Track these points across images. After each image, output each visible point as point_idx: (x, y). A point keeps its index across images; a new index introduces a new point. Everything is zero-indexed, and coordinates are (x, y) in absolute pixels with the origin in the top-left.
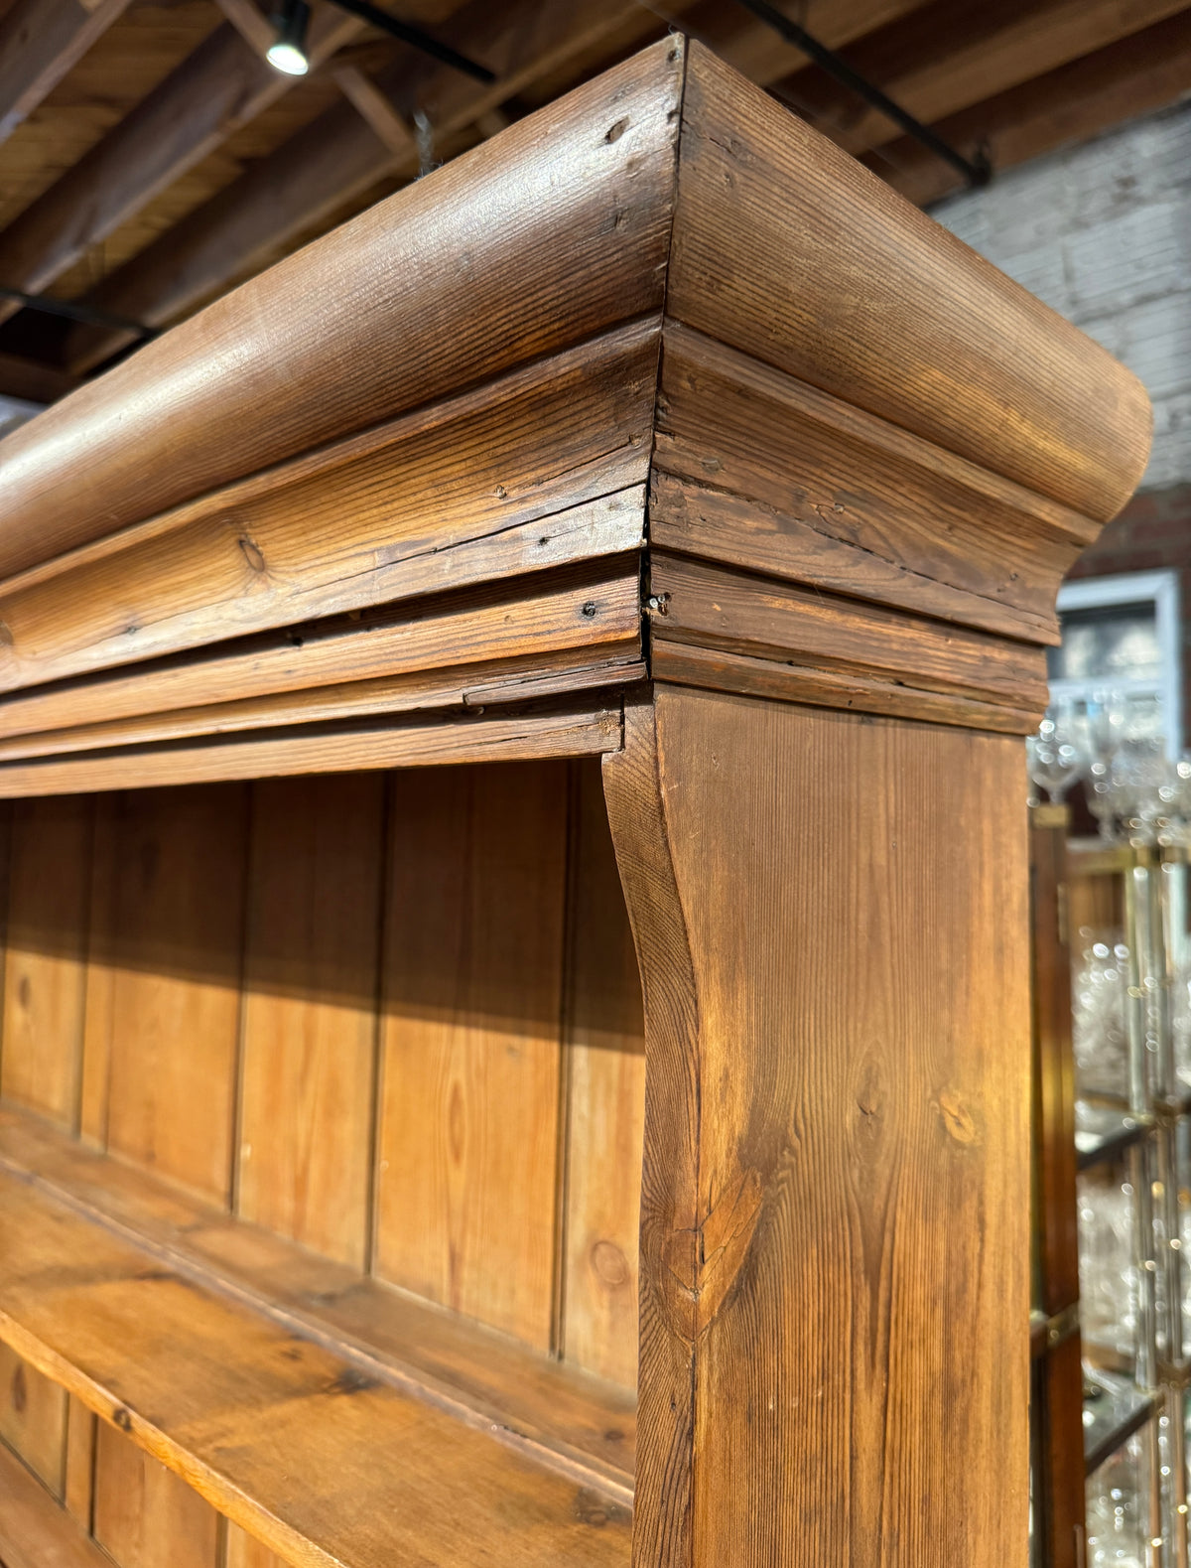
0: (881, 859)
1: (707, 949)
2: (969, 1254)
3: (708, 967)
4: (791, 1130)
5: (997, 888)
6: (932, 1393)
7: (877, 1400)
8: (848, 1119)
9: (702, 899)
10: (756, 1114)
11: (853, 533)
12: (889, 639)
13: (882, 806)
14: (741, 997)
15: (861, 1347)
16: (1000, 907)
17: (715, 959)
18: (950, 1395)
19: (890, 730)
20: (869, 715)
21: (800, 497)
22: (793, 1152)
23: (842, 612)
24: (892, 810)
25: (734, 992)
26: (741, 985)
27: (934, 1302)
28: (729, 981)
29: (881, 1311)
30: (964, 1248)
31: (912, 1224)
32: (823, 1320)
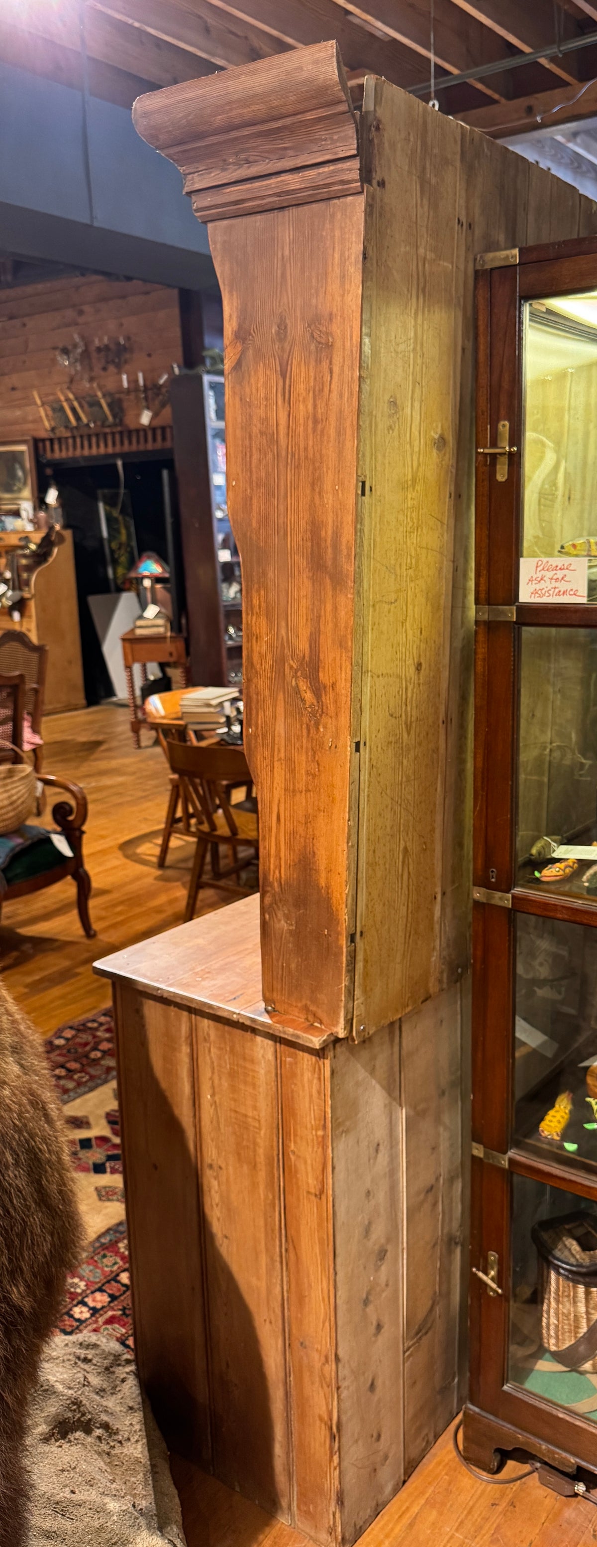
0: (287, 253)
1: (224, 285)
2: (325, 379)
3: (225, 289)
4: (252, 331)
5: (342, 254)
6: (308, 418)
7: (286, 413)
8: (273, 331)
9: (222, 273)
10: (240, 326)
11: (247, 160)
12: (271, 184)
13: (287, 237)
14: (235, 296)
15: (279, 395)
16: (343, 261)
17: (227, 287)
18: (316, 422)
19: (291, 211)
20: (282, 208)
21: (225, 160)
22: (253, 337)
23: (251, 183)
24: (291, 237)
25: (232, 295)
26: (234, 293)
27: (309, 391)
28: (231, 292)
29: (287, 388)
30: (322, 377)
31: (299, 364)
32: (265, 384)
